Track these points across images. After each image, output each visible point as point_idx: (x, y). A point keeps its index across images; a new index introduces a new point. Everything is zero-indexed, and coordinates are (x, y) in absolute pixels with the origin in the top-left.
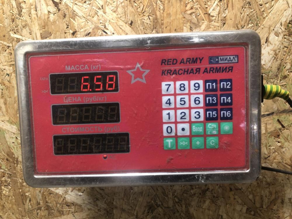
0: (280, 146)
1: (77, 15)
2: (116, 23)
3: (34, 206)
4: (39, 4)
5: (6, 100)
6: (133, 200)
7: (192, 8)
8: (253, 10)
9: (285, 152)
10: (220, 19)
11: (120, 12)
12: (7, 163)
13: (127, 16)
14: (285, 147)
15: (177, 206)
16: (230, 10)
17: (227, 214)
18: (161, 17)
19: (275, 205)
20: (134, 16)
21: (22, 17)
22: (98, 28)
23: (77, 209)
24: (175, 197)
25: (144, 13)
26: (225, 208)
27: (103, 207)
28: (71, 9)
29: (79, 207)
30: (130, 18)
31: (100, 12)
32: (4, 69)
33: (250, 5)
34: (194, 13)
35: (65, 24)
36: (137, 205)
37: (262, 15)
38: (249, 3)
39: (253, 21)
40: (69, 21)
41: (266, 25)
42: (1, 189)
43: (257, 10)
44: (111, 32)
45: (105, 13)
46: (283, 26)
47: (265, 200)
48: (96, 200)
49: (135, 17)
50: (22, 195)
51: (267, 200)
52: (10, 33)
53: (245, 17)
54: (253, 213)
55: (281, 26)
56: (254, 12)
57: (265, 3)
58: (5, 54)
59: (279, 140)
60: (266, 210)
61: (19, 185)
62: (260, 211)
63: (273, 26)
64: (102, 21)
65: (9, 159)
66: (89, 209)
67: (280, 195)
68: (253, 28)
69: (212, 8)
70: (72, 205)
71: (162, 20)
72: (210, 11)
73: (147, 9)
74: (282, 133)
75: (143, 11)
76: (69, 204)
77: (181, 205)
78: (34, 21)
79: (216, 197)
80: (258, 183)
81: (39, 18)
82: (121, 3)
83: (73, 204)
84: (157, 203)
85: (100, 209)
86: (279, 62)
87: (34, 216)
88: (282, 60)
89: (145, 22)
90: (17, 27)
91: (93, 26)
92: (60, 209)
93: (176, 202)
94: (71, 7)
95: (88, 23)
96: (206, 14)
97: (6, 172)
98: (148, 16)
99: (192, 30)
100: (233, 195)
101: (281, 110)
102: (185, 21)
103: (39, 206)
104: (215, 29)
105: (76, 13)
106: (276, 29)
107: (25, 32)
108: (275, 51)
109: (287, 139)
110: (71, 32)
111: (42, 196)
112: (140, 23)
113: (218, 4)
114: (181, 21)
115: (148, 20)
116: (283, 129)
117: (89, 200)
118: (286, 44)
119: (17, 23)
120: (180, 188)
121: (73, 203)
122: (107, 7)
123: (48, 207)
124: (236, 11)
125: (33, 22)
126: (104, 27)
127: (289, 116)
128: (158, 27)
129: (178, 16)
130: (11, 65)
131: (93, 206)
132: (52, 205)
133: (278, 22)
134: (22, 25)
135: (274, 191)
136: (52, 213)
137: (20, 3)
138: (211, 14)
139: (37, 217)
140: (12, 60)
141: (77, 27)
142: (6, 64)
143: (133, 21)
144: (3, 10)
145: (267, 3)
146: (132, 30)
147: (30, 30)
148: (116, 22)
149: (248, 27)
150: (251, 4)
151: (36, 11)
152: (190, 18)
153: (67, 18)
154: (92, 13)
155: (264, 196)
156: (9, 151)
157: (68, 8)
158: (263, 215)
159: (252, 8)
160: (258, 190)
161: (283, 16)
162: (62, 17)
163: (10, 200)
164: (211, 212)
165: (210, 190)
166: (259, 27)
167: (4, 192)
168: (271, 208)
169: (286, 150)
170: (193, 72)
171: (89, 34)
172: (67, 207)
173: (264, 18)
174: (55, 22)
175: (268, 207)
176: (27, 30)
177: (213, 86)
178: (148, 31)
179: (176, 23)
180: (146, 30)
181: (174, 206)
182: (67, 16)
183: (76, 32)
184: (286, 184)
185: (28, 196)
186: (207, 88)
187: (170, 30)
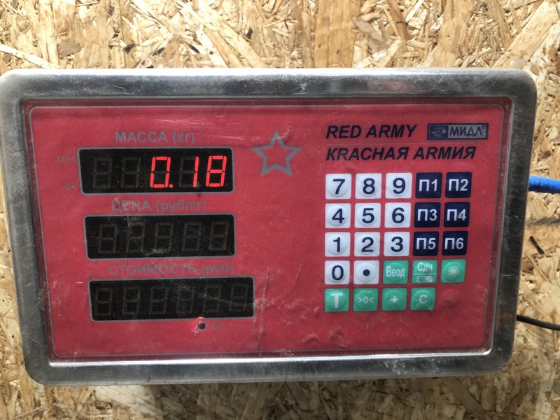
0: (533, 290)
1: (137, 12)
2: (219, 32)
3: (28, 408)
6: (238, 395)
7: (373, 10)
8: (491, 20)
9: (543, 301)
10: (426, 34)
11: (227, 11)
13: (241, 18)
14: (541, 291)
15: (327, 408)
16: (447, 18)
18: (311, 24)
19: (519, 406)
20: (257, 19)
21: (19, 10)
22: (180, 40)
23: (118, 414)
24: (323, 390)
25: (275, 14)
26: (422, 412)
27: (175, 411)
29: (124, 411)
30: (247, 23)
31: (187, 8)
33: (487, 10)
34: (376, 19)
35: (110, 30)
36: (245, 406)
37: (508, 32)
38: (485, 6)
39: (492, 41)
40: (119, 23)
41: (514, 52)
43: (500, 20)
44: (207, 50)
45: (196, 10)
46: (547, 55)
47: (501, 396)
48: (161, 397)
49: (258, 21)
50: (3, 386)
51: (504, 395)
53: (476, 33)
55: (543, 54)
56: (494, 24)
57: (515, 7)
59: (532, 277)
60: (502, 415)
62: (491, 417)
63: (529, 52)
64: (190, 25)
66: (145, 416)
67: (529, 386)
68: (490, 55)
69: (413, 12)
70: (109, 406)
71: (312, 31)
72: (409, 17)
73: (282, 8)
74: (538, 265)
75: (274, 11)
76: (102, 405)
77: (335, 406)
78: (43, 19)
79: (407, 390)
81: (58, 13)
83: (111, 404)
84: (287, 401)
85: (169, 414)
86: (537, 124)
88: (543, 120)
89: (278, 34)
90: (7, 28)
91: (170, 36)
92: (83, 414)
93: (326, 400)
95: (159, 28)
96: (401, 22)
98: (285, 21)
99: (371, 54)
100: (440, 386)
101: (538, 218)
102: (358, 36)
103: (38, 408)
104: (417, 53)
105: (135, 7)
106: (533, 60)
107: (24, 40)
109: (548, 276)
110: (124, 45)
111: (46, 389)
112: (268, 35)
113: (425, 4)
114: (350, 35)
115: (283, 29)
116: (540, 255)
117: (146, 395)
118: (552, 91)
119: (9, 20)
121: (110, 401)
123: (57, 411)
124: (458, 19)
125: (41, 22)
126: (193, 38)
127: (553, 230)
128: (303, 44)
129: (344, 24)
131: (154, 408)
132: (66, 407)
133: (538, 45)
134: (18, 25)
135: (519, 379)
138: (409, 24)
141: (135, 35)
143: (253, 29)
145: (519, 8)
146: (250, 47)
147: (35, 37)
148: (218, 29)
149: (481, 53)
150: (487, 7)
152: (367, 30)
153: (116, 16)
154: (170, 9)
155: (499, 388)
159: (491, 16)
161: (548, 34)
162: (105, 13)
166: (502, 54)
168: (511, 411)
169: (544, 297)
170: (393, 156)
171: (160, 51)
172: (98, 411)
173: (513, 37)
174: (90, 22)
175: (506, 409)
176: (27, 37)
177: (432, 186)
178: (283, 50)
179: (339, 38)
180: (280, 49)
181: (321, 407)
182: (116, 12)
183: (133, 45)
184: (542, 364)
185: (16, 388)
186: (421, 189)
187: (328, 51)
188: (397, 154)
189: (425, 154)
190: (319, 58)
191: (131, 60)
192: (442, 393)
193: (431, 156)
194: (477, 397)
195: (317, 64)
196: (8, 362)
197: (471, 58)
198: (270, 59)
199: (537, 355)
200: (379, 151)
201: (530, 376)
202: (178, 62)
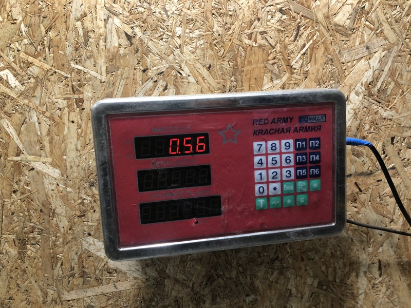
0: (357, 212)
1: (151, 52)
2: (193, 65)
3: (66, 271)
4: (110, 35)
5: (52, 138)
6: (190, 268)
7: (274, 58)
8: (335, 67)
9: (362, 218)
10: (302, 72)
11: (198, 54)
12: (40, 215)
13: (205, 58)
14: (361, 212)
15: (240, 277)
16: (312, 65)
17: (296, 289)
18: (242, 64)
19: (349, 279)
20: (214, 60)
21: (88, 47)
22: (173, 68)
23: (120, 277)
24: (239, 266)
25: (224, 57)
26: (295, 281)
27: (153, 276)
28: (145, 45)
29: (123, 275)
30: (208, 61)
31: (177, 52)
32: (57, 103)
34: (276, 63)
35: (136, 60)
36: (194, 274)
37: (343, 74)
39: (335, 78)
40: (141, 57)
41: (347, 84)
42: (26, 249)
43: (339, 67)
44: (186, 74)
45: (182, 53)
46: (363, 87)
48: (145, 267)
50: (53, 257)
51: (340, 272)
52: (71, 62)
53: (327, 73)
54: (324, 287)
55: (361, 86)
56: (336, 69)
57: (347, 61)
58: (61, 85)
59: (356, 205)
60: (339, 284)
61: (51, 243)
62: (333, 285)
63: (354, 85)
64: (178, 61)
65: (43, 209)
66: (135, 278)
67: (354, 267)
69: (295, 61)
70: (115, 272)
71: (242, 67)
72: (293, 63)
73: (227, 55)
74: (359, 198)
75: (223, 56)
76: (110, 271)
77: (246, 276)
78: (100, 53)
79: (286, 268)
80: (332, 253)
81: (108, 50)
82: (201, 45)
83: (116, 270)
84: (218, 272)
85: (149, 278)
86: (358, 122)
87: (63, 285)
88: (362, 120)
89: (224, 68)
90: (80, 56)
91: (167, 66)
92: (99, 277)
93: (240, 272)
94: (146, 42)
95: (162, 61)
96: (289, 65)
97: (37, 227)
98: (228, 61)
99: (273, 81)
100: (305, 266)
101: (359, 172)
102: (266, 71)
103: (72, 272)
104: (297, 81)
105: (150, 50)
106: (356, 89)
107: (89, 63)
108: (354, 110)
109: (364, 204)
110: (142, 68)
111: (79, 259)
112: (219, 68)
113: (301, 57)
114: (262, 71)
115: (227, 65)
116: (360, 193)
117: (137, 266)
118: (366, 105)
119: (81, 52)
120: (247, 255)
122: (185, 47)
123: (84, 273)
124: (318, 66)
126: (179, 67)
127: (367, 179)
128: (237, 74)
129: (259, 65)
130: (65, 99)
131: (141, 274)
132: (89, 271)
133: (359, 81)
134: (86, 55)
135: (349, 263)
136: (88, 281)
137: (88, 32)
138: (293, 66)
139: (67, 287)
140: (68, 93)
141: (149, 64)
142: (59, 96)
143: (211, 65)
144: (66, 37)
145: (349, 62)
146: (210, 74)
147: (95, 62)
148: (193, 63)
150: (333, 61)
151: (105, 42)
152: (271, 68)
153: (140, 54)
154: (169, 51)
155: (338, 268)
156: (46, 199)
157: (142, 43)
158: (336, 290)
159: (335, 65)
160: (332, 261)
161: (364, 76)
162: (134, 52)
163: (35, 263)
164: (278, 285)
165: (280, 258)
166: (341, 85)
167: (29, 252)
168: (344, 282)
169: (362, 216)
170: (284, 132)
171: (161, 73)
172: (108, 274)
173: (346, 76)
174: (126, 56)
175: (342, 281)
176: (91, 62)
177: (302, 145)
178: (227, 76)
179: (256, 72)
180: (225, 75)
181: (237, 277)
182: (140, 51)
183: (147, 69)
184: (361, 255)
185: (61, 259)
186: (297, 147)
187: (250, 78)
188: (285, 131)
189: (298, 130)
190: (245, 82)
191: (146, 76)
192: (306, 270)
193: (301, 131)
194: (326, 273)
195: (244, 85)
196: (58, 243)
197: (325, 85)
198: (220, 81)
199: (358, 249)
200: (277, 130)
201: (355, 261)
202: (171, 79)
